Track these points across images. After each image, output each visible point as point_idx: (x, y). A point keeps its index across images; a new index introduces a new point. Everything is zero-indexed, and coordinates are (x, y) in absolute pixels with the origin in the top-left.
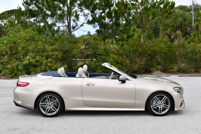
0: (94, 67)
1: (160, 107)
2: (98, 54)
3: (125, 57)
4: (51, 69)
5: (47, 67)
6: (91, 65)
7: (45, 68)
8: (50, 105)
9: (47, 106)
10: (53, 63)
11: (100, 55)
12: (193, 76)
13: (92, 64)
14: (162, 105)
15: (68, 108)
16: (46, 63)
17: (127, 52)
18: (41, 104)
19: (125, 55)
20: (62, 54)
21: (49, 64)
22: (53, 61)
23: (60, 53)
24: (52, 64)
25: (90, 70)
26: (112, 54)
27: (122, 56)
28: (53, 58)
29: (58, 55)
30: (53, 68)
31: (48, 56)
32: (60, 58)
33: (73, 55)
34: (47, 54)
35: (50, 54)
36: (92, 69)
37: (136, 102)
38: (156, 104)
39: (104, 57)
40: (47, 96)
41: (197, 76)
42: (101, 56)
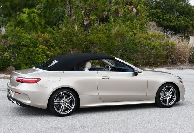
1: (168, 98)
3: (57, 48)
8: (64, 103)
9: (61, 103)
14: (170, 96)
15: (83, 105)
17: (59, 42)
18: (55, 102)
19: (57, 46)
27: (54, 48)
37: (148, 94)
38: (164, 96)
40: (62, 93)
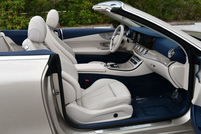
0: (65, 17)
2: (70, 2)
4: (12, 22)
5: (6, 20)
6: (62, 15)
7: (5, 22)
10: (14, 14)
11: (72, 2)
12: (180, 25)
13: (64, 14)
16: (4, 15)
20: (24, 3)
21: (9, 17)
22: (15, 12)
23: (22, 2)
24: (13, 16)
25: (61, 21)
26: (87, 2)
28: (14, 9)
29: (20, 4)
30: (14, 21)
31: (8, 6)
32: (24, 8)
33: (39, 4)
34: (5, 3)
35: (10, 4)
36: (63, 20)
39: (77, 5)
41: (184, 24)
42: (74, 5)
